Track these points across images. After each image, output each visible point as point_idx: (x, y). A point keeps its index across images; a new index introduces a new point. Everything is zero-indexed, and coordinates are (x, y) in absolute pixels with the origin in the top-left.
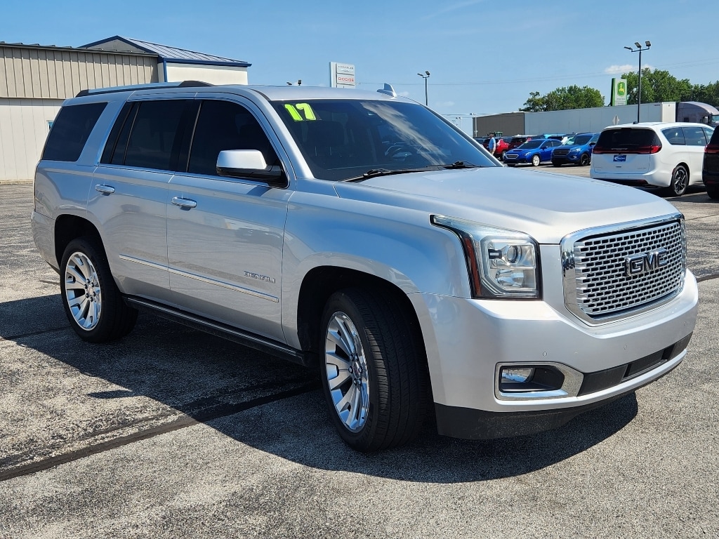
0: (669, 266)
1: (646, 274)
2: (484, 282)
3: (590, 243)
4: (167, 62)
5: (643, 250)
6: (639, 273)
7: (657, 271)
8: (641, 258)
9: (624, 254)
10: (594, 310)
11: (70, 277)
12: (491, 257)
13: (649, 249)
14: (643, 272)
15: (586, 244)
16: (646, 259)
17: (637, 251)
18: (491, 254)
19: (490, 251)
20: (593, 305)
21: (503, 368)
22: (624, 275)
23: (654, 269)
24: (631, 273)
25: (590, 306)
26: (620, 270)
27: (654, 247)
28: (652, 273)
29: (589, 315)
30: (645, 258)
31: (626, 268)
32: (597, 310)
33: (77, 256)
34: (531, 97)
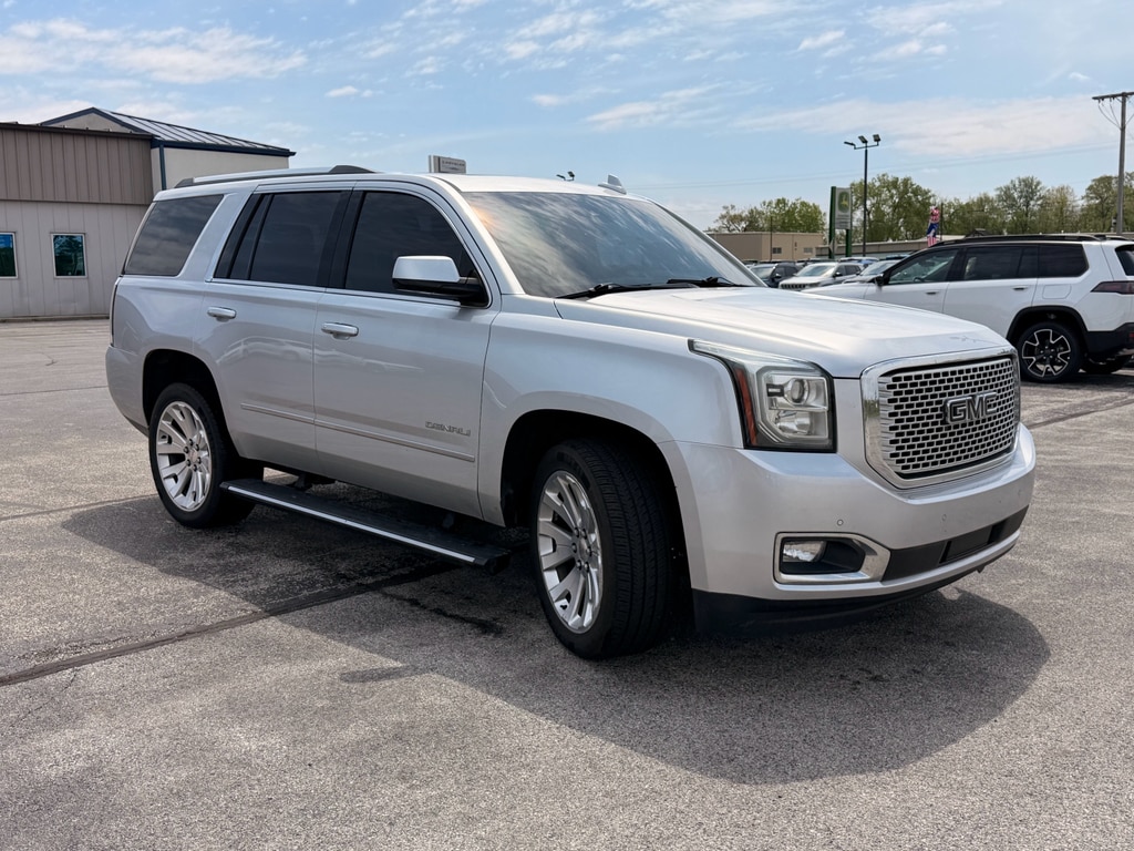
0: (1000, 416)
1: (971, 424)
2: (762, 427)
3: (899, 379)
4: (166, 146)
5: (966, 391)
6: (962, 422)
7: (984, 421)
8: (964, 401)
9: (943, 395)
10: (904, 468)
11: (164, 437)
12: (770, 394)
13: (973, 390)
14: (967, 420)
15: (895, 380)
16: (971, 402)
17: (959, 393)
18: (770, 390)
19: (769, 386)
20: (902, 461)
21: (785, 541)
22: (942, 423)
23: (981, 418)
24: (952, 420)
25: (898, 462)
26: (938, 416)
27: (980, 389)
28: (978, 422)
29: (897, 473)
30: (969, 401)
31: (946, 415)
32: (907, 467)
33: (177, 407)
34: (724, 212)
